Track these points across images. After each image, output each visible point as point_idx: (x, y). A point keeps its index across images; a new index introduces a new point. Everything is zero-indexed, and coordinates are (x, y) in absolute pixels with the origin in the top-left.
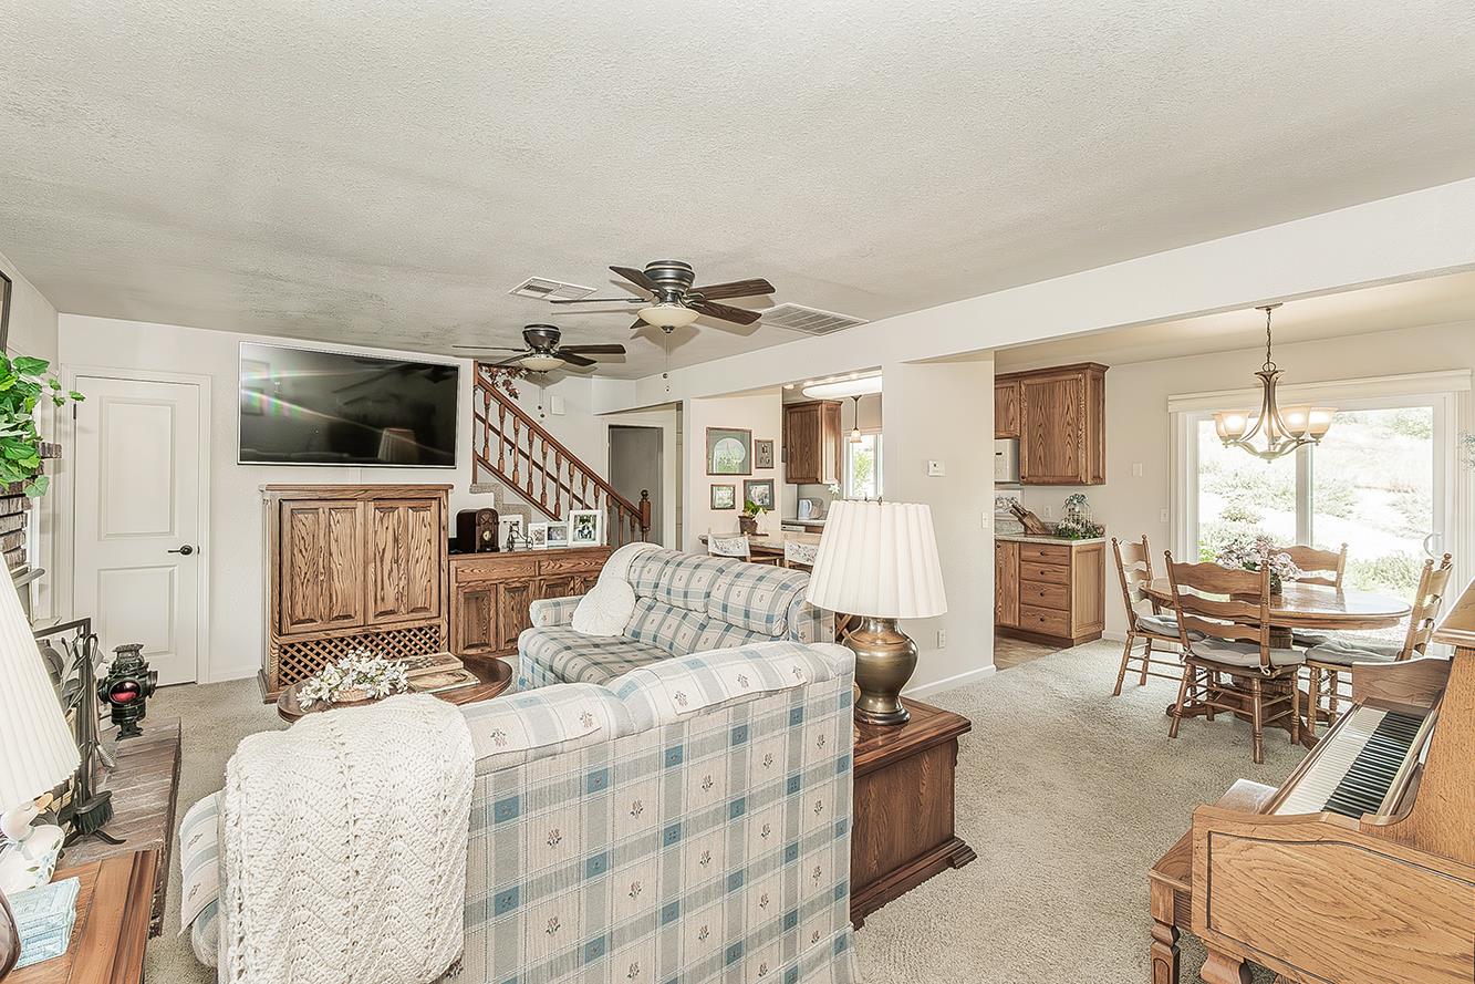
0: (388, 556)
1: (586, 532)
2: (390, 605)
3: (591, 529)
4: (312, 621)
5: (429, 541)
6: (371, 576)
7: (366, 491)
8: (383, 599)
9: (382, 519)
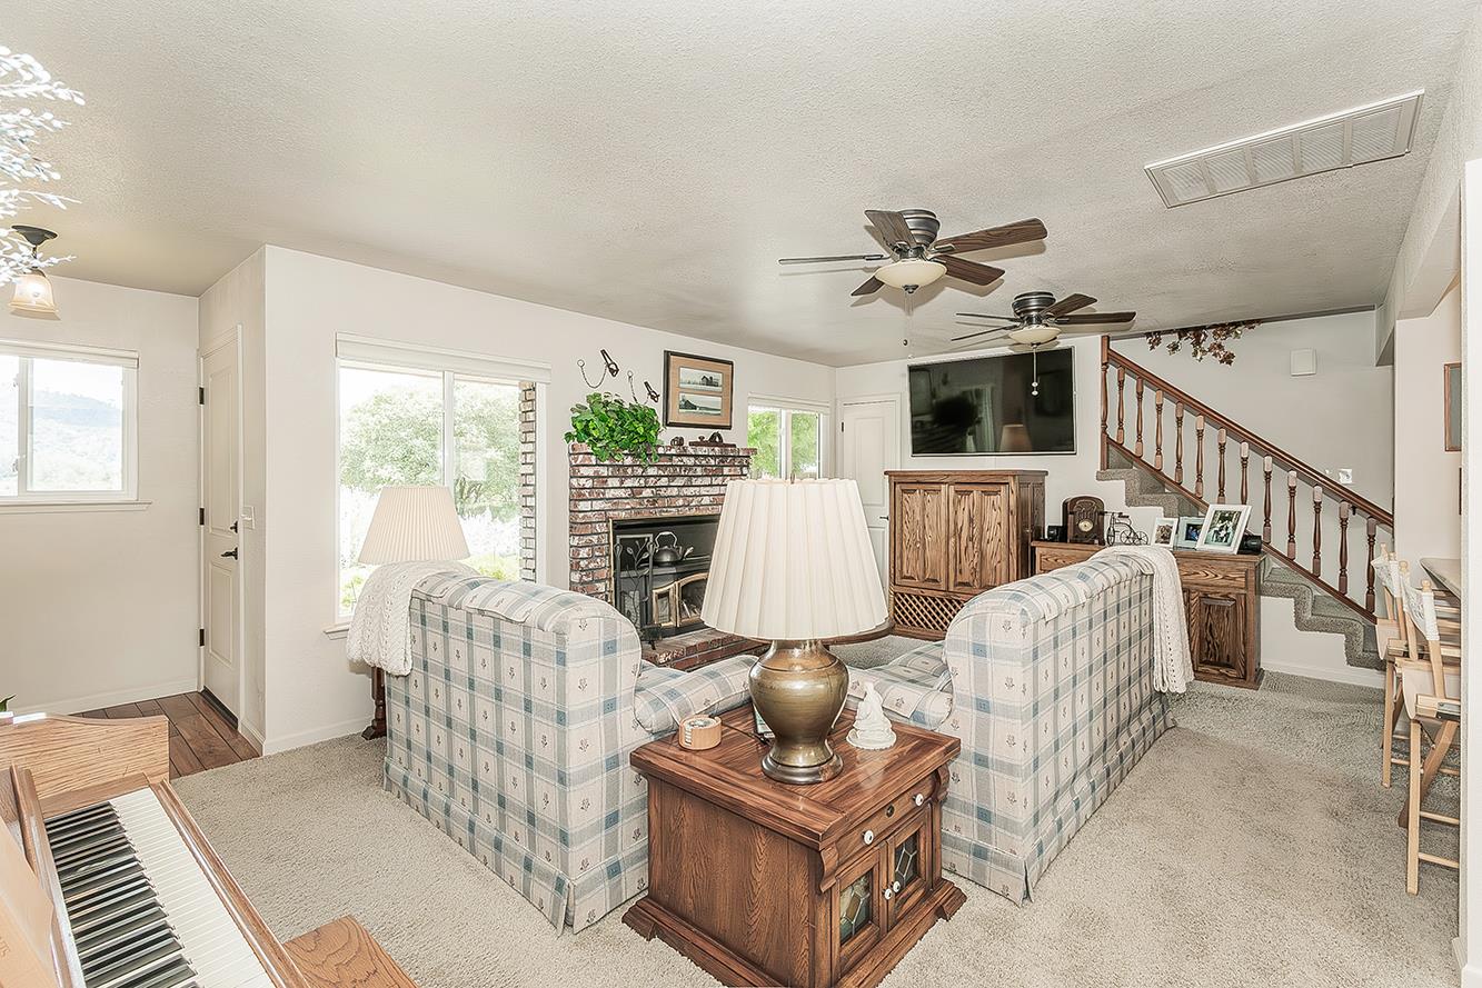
0: (964, 535)
1: (1223, 533)
2: (966, 577)
3: (1230, 530)
4: (913, 578)
5: (999, 524)
6: (952, 550)
7: (948, 476)
8: (960, 572)
9: (960, 501)
